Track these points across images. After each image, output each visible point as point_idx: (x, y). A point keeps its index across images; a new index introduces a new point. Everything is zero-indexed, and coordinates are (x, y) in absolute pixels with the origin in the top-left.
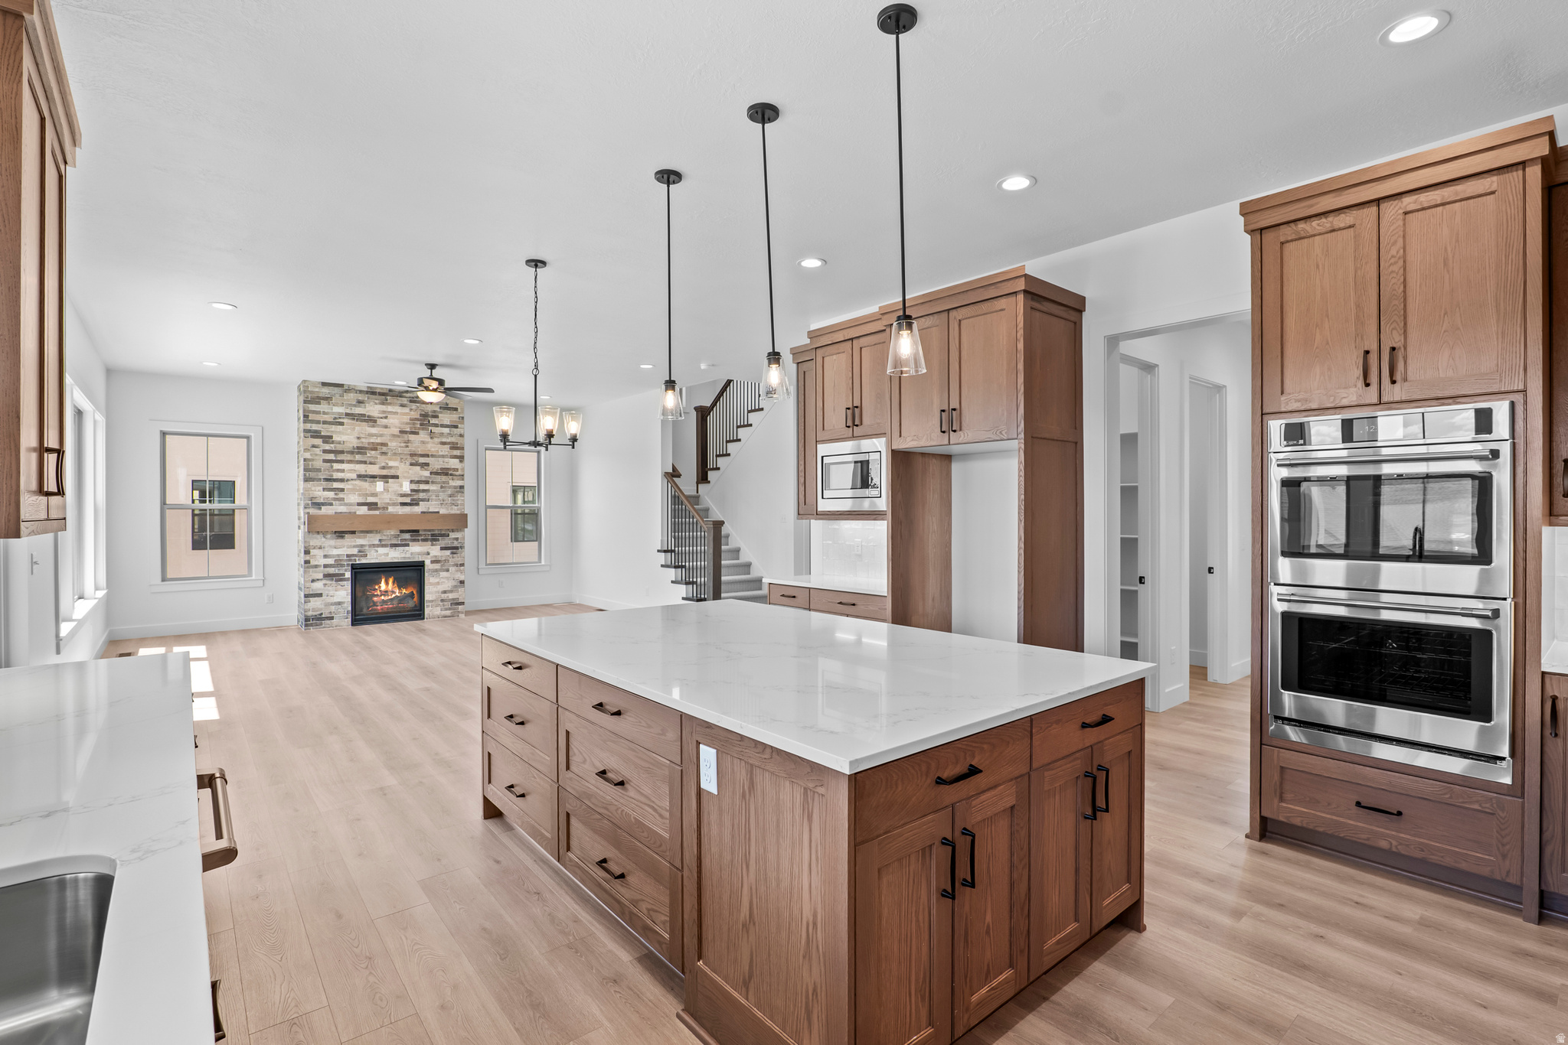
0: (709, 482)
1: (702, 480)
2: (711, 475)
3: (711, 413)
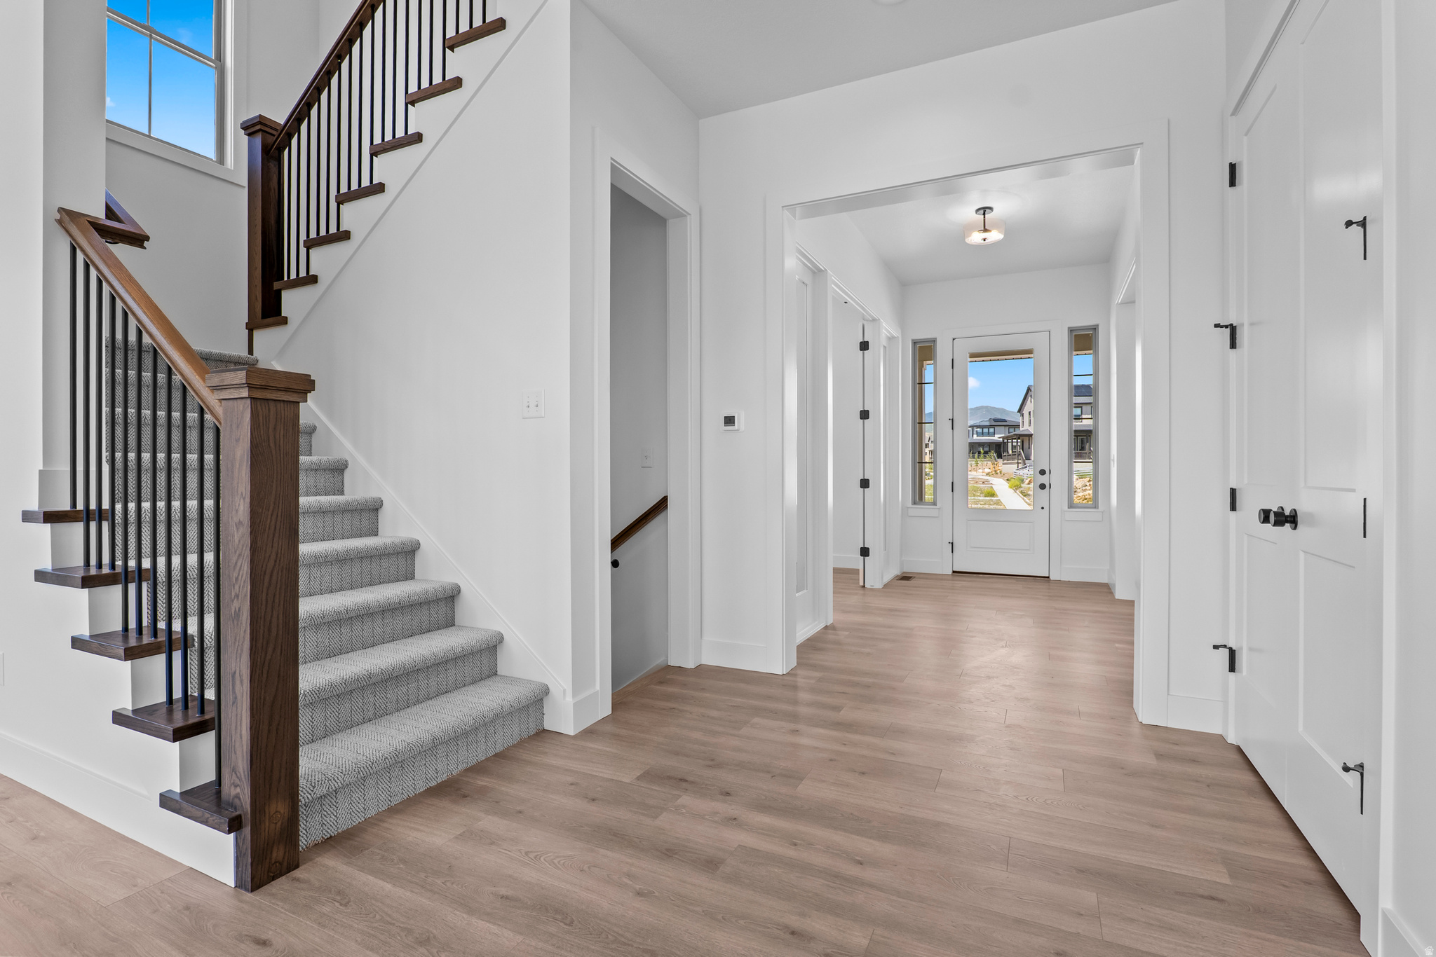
0: (285, 321)
1: (264, 316)
2: (292, 301)
3: (294, 141)
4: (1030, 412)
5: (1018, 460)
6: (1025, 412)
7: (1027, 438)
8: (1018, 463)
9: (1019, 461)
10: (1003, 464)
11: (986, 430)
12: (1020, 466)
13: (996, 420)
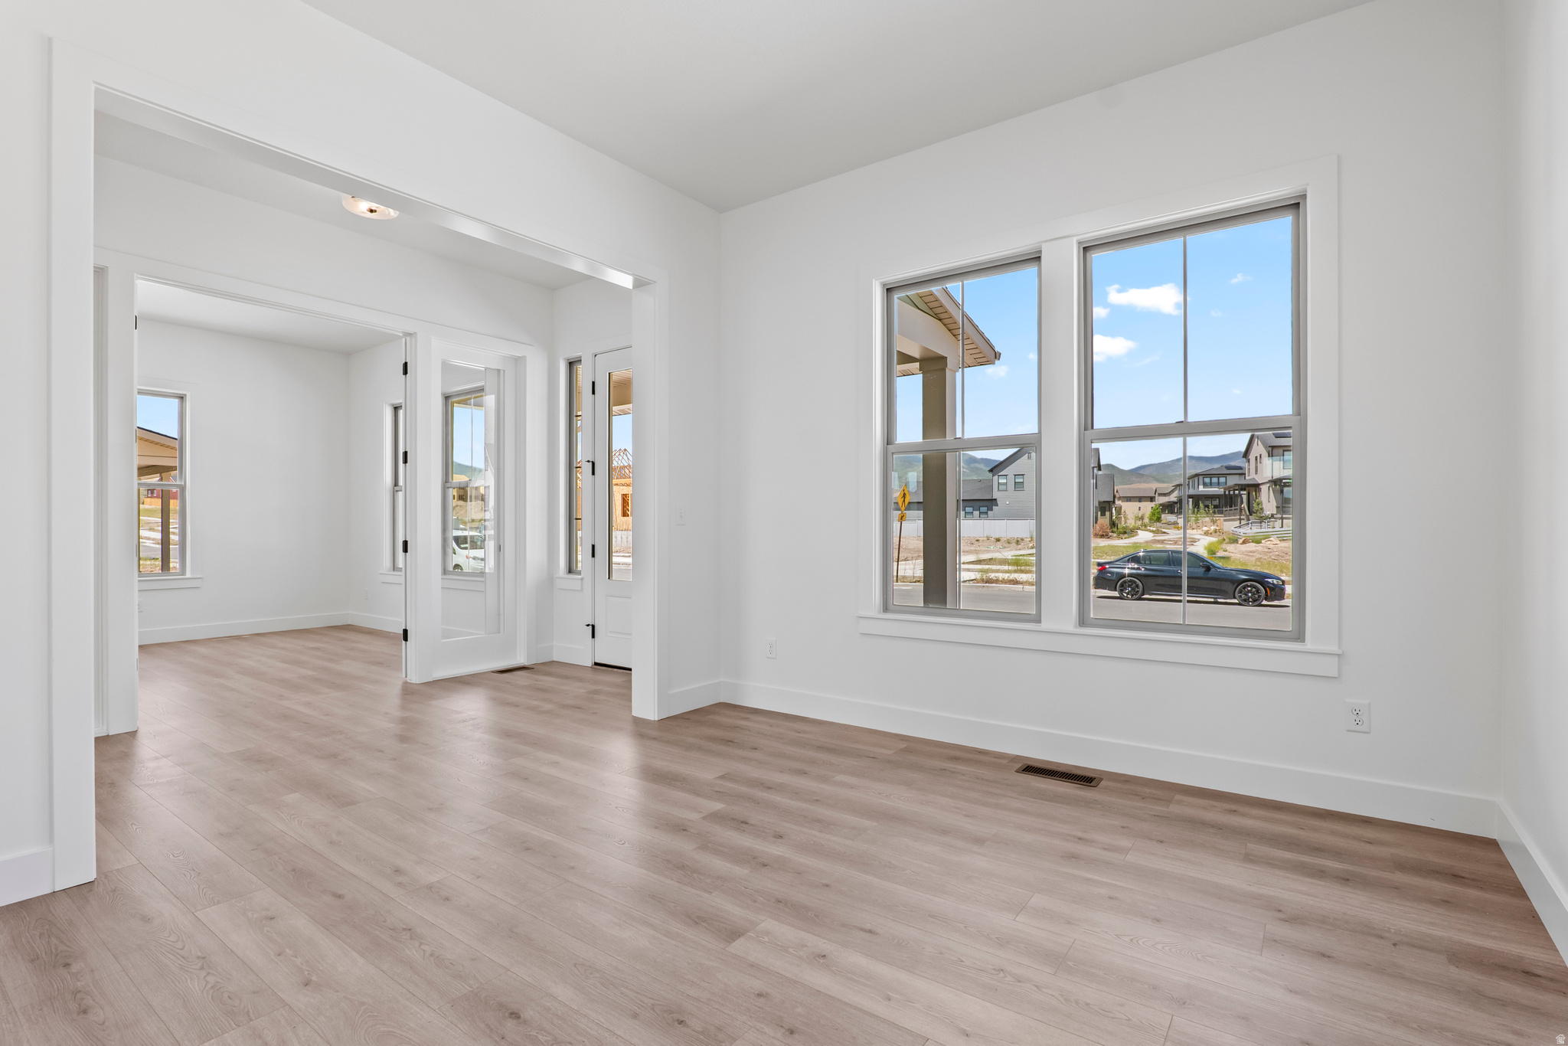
4: (1256, 457)
5: (1240, 515)
6: (1252, 457)
7: (1254, 488)
8: (1240, 519)
9: (1242, 517)
10: (1225, 520)
11: (1215, 480)
12: (1243, 522)
13: (1229, 468)
